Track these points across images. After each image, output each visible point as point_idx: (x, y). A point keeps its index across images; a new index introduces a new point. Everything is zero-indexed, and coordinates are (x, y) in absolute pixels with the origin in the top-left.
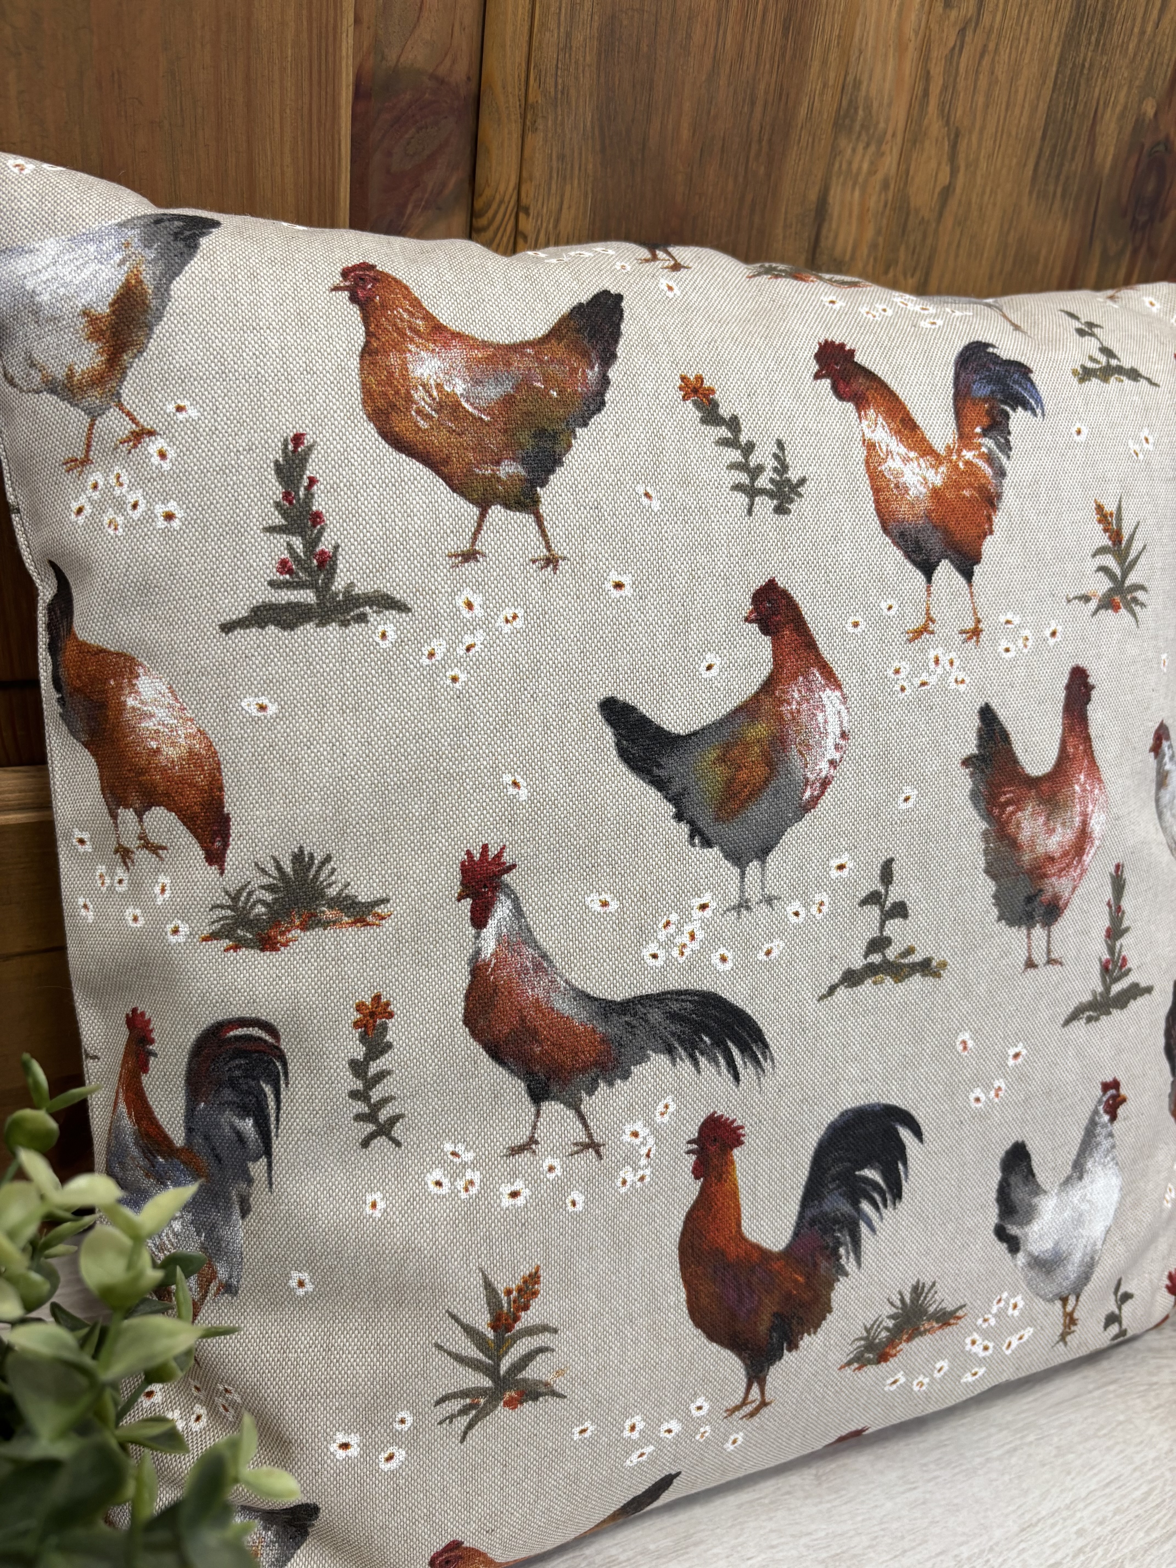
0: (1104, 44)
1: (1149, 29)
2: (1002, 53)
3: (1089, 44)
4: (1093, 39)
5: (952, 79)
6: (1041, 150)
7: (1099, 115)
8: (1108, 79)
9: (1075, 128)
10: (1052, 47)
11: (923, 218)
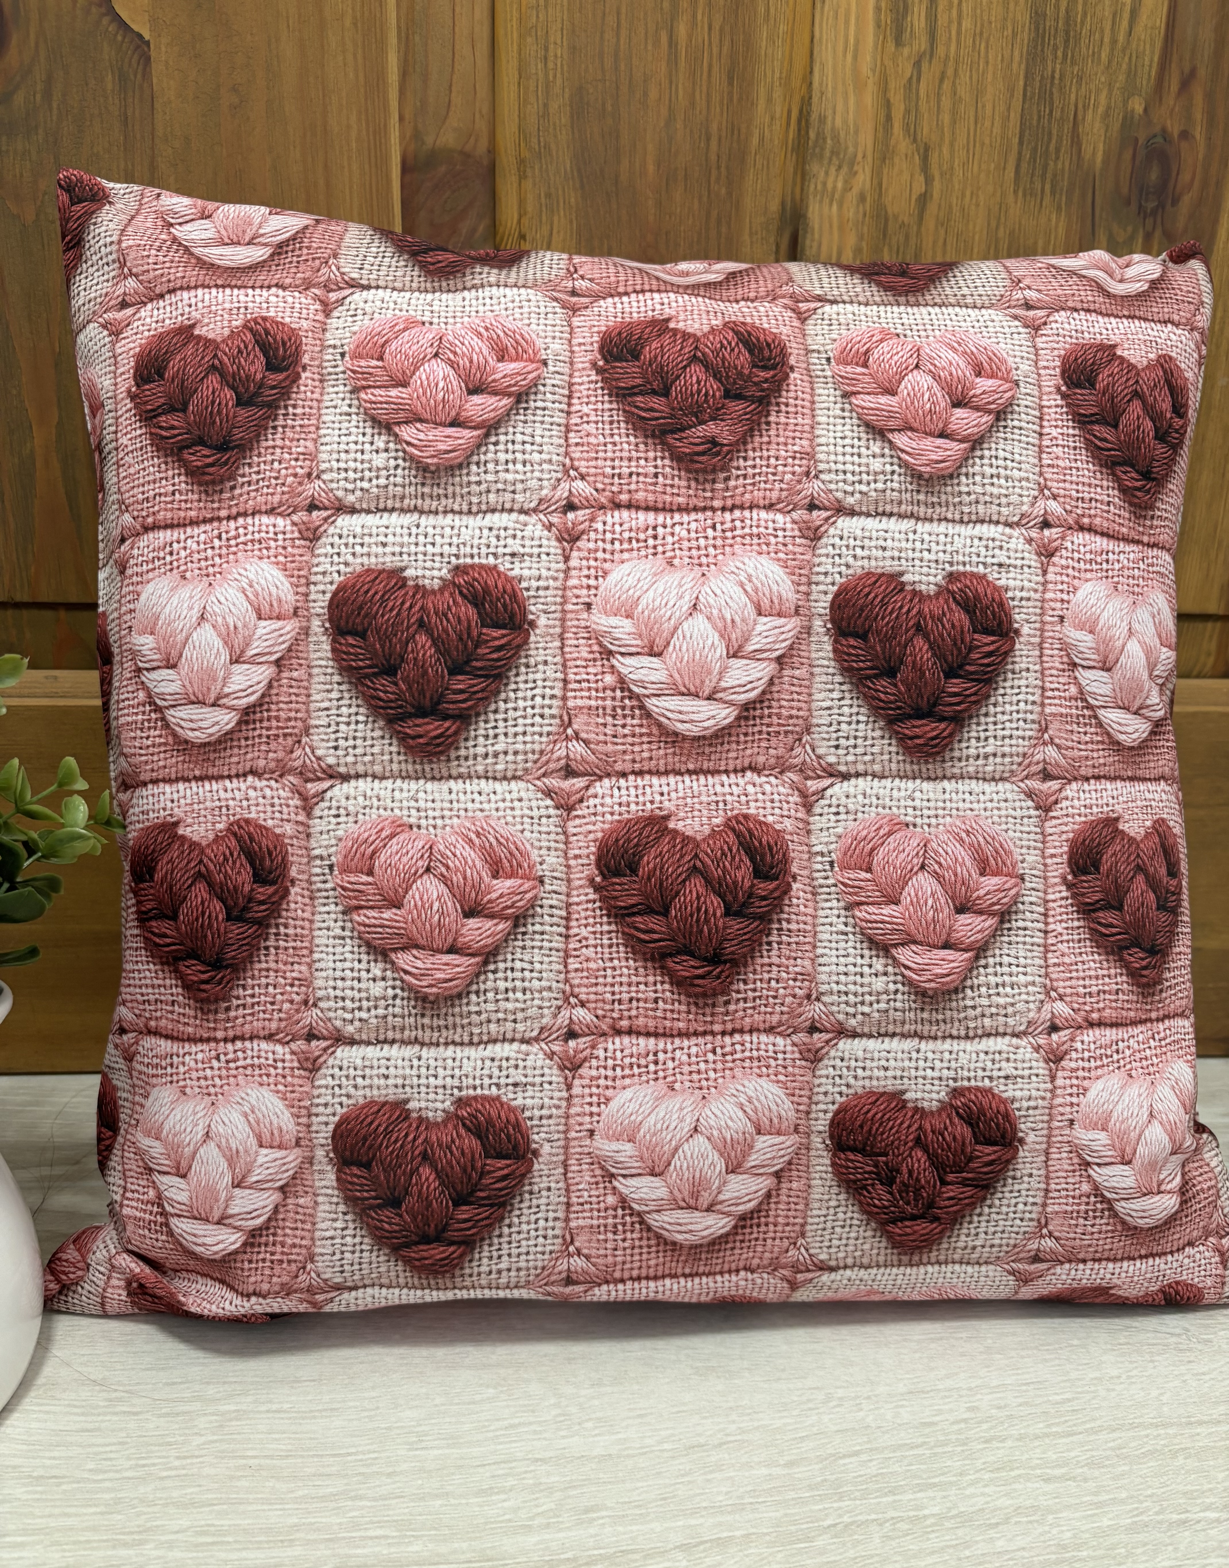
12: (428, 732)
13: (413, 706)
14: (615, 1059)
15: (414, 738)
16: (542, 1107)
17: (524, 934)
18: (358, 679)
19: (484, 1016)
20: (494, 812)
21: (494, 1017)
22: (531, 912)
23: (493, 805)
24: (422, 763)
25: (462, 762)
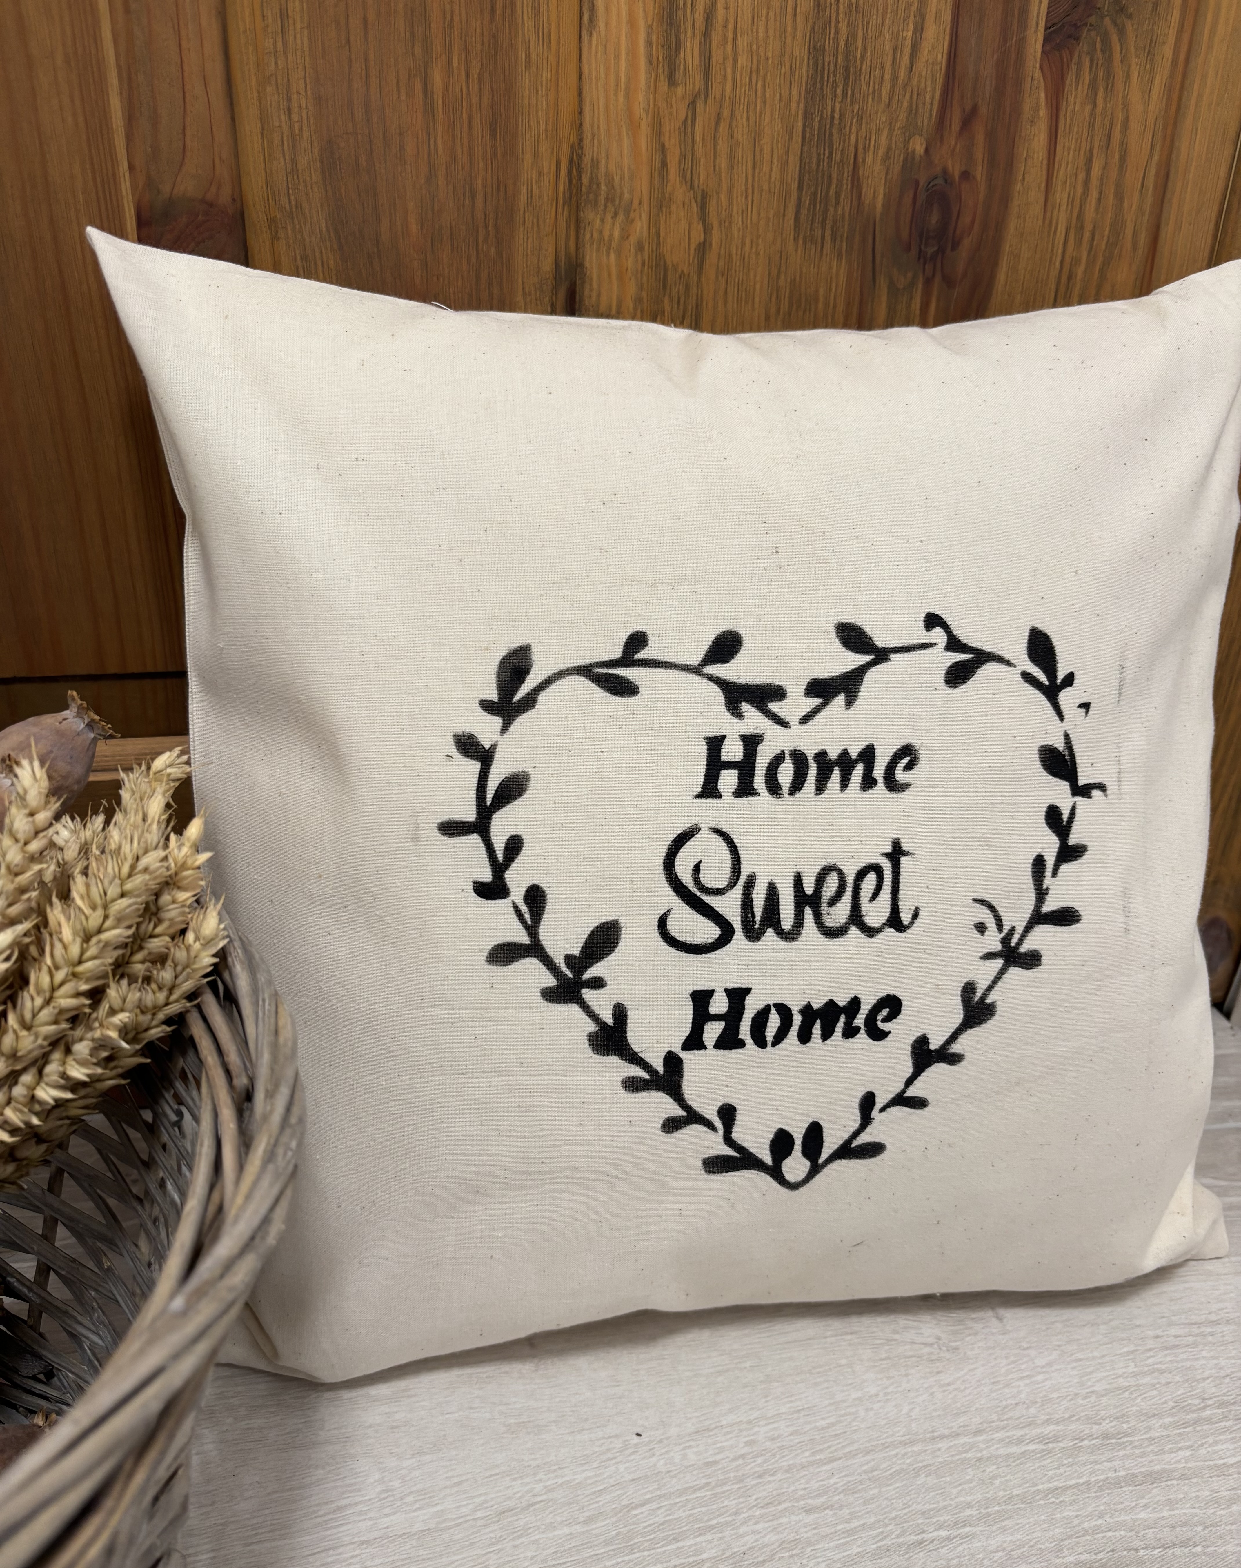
0: (853, 94)
1: (902, 73)
2: (739, 118)
3: (835, 96)
4: (839, 91)
5: (689, 148)
6: (799, 199)
7: (860, 160)
8: (864, 125)
9: (834, 176)
10: (794, 105)
11: (683, 271)
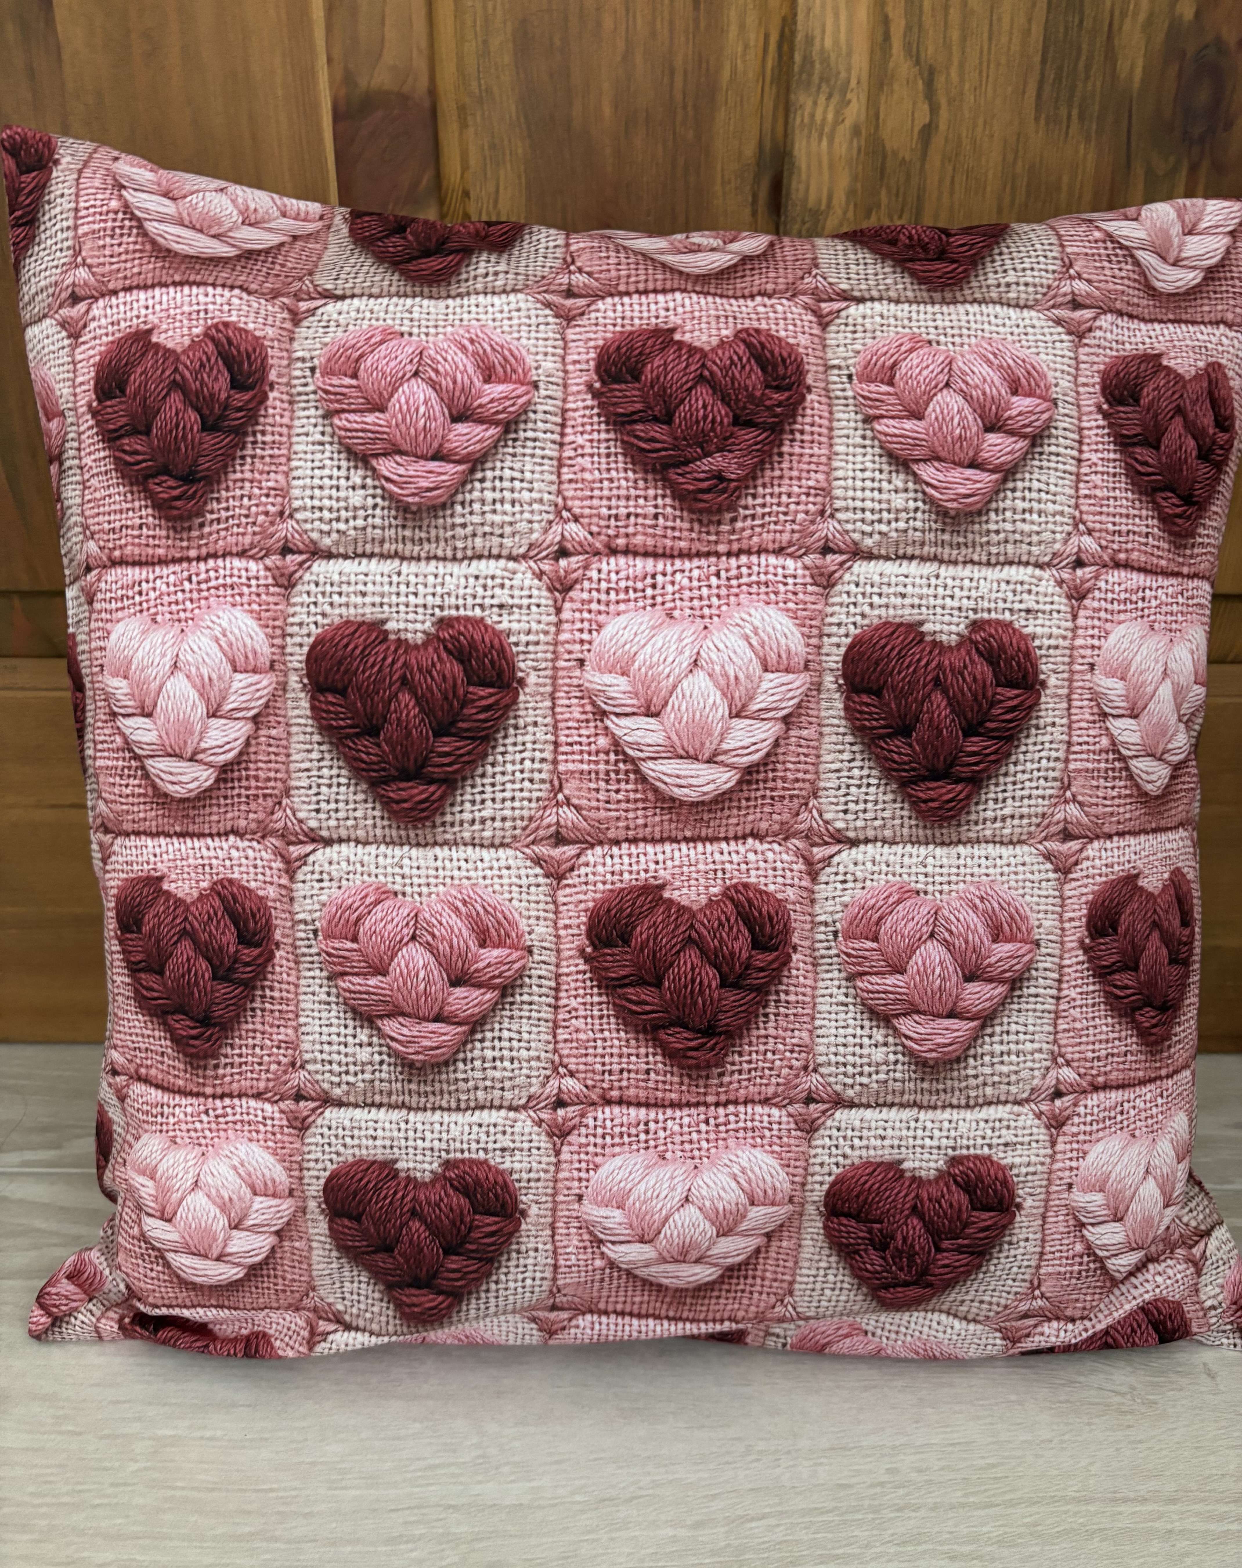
5: (916, 18)
6: (1043, 73)
7: (1116, 26)
9: (1085, 45)
12: (412, 796)
13: (397, 769)
14: (604, 1128)
15: (398, 802)
16: (530, 1171)
17: (512, 1003)
18: (340, 739)
19: (471, 1084)
20: (481, 880)
21: (481, 1084)
22: (519, 982)
23: (480, 874)
24: (406, 829)
25: (448, 828)
